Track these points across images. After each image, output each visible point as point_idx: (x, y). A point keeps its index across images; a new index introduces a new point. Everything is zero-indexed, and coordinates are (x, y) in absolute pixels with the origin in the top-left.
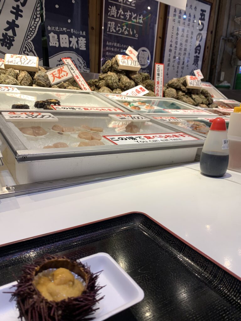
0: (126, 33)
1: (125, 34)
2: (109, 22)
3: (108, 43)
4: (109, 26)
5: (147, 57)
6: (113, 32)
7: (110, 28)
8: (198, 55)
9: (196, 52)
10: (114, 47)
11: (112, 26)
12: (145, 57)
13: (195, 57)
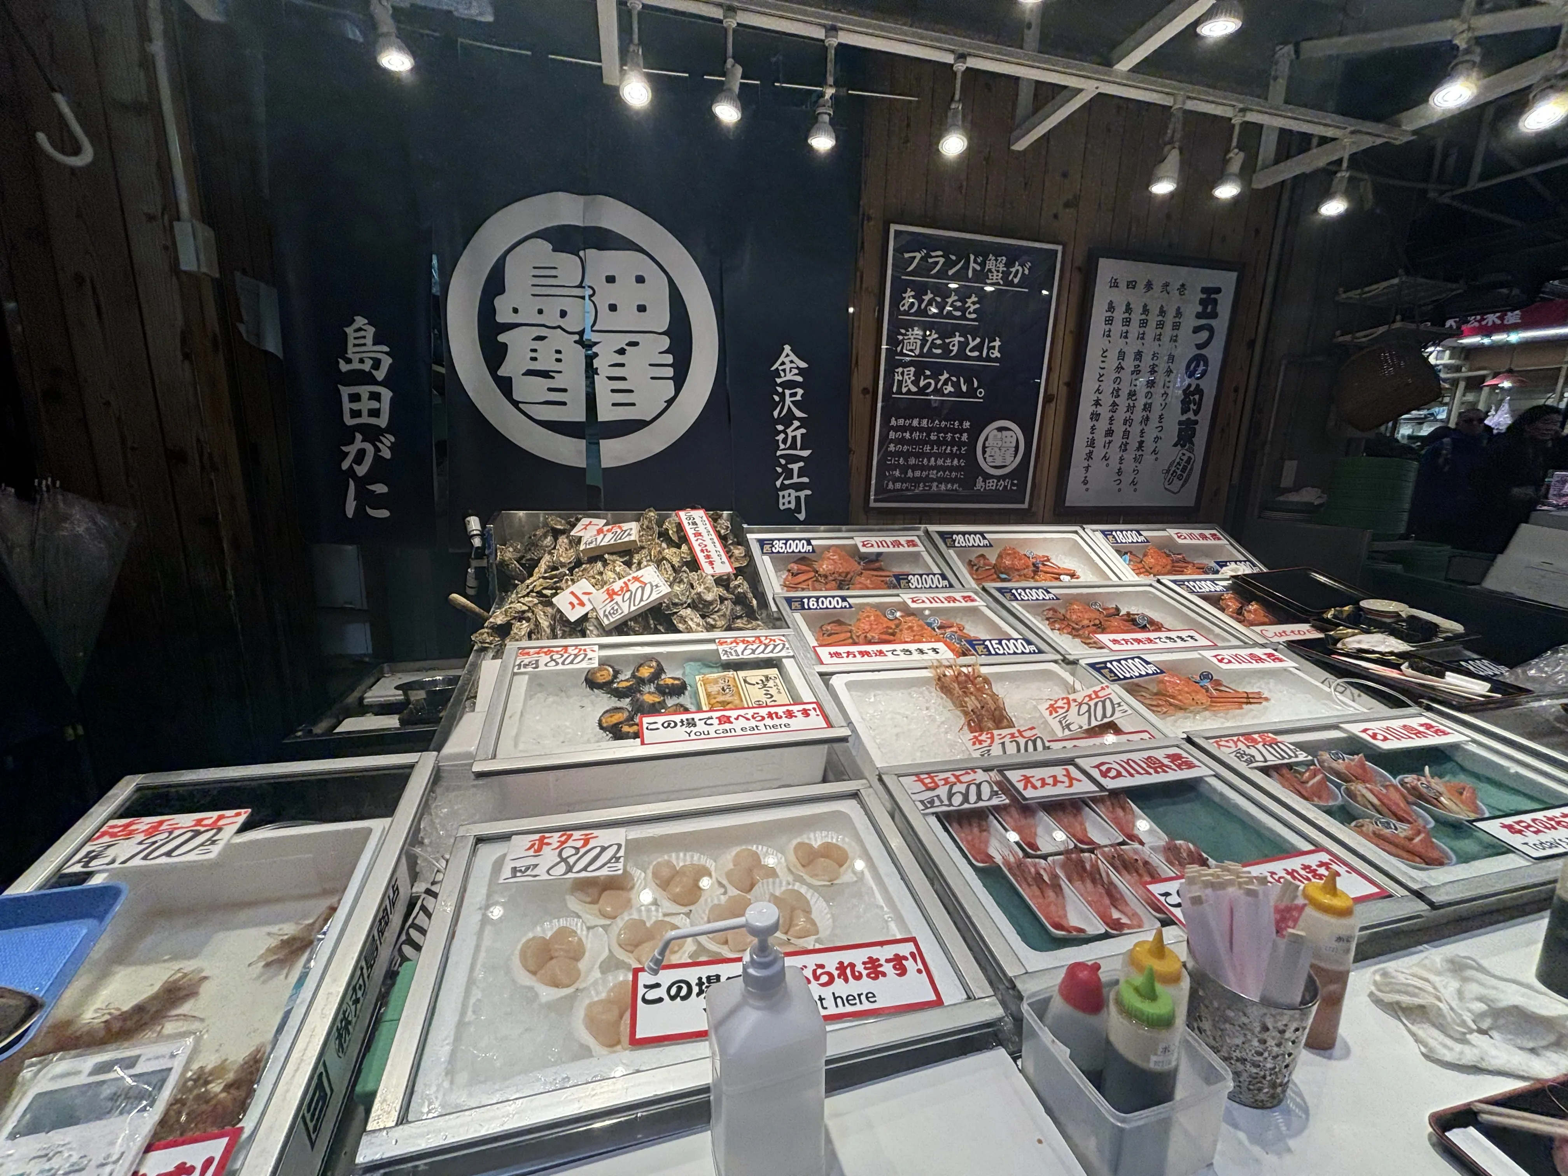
0: (949, 388)
1: (946, 392)
2: (900, 370)
3: (893, 422)
4: (897, 377)
5: (1014, 444)
6: (909, 392)
7: (900, 383)
8: (1193, 418)
9: (1184, 411)
10: (912, 429)
11: (906, 377)
12: (1008, 444)
13: (1180, 423)
